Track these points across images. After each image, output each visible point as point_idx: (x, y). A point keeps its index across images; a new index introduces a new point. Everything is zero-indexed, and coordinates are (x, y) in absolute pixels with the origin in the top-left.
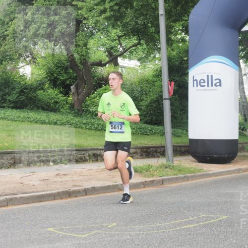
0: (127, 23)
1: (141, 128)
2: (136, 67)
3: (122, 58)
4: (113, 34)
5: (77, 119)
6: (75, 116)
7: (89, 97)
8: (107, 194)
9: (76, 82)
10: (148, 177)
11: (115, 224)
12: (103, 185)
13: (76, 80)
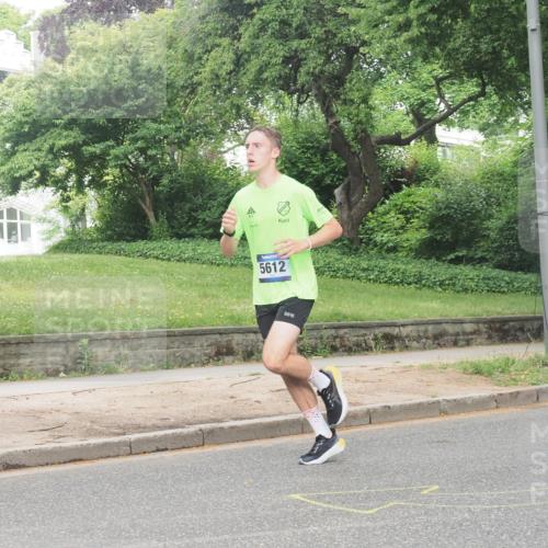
0: (456, 50)
1: (489, 279)
2: (476, 145)
3: (444, 126)
4: (425, 75)
5: (347, 260)
6: (344, 254)
7: (373, 213)
8: (416, 422)
9: (346, 180)
10: (506, 386)
11: (436, 487)
12: (408, 402)
13: (346, 175)
